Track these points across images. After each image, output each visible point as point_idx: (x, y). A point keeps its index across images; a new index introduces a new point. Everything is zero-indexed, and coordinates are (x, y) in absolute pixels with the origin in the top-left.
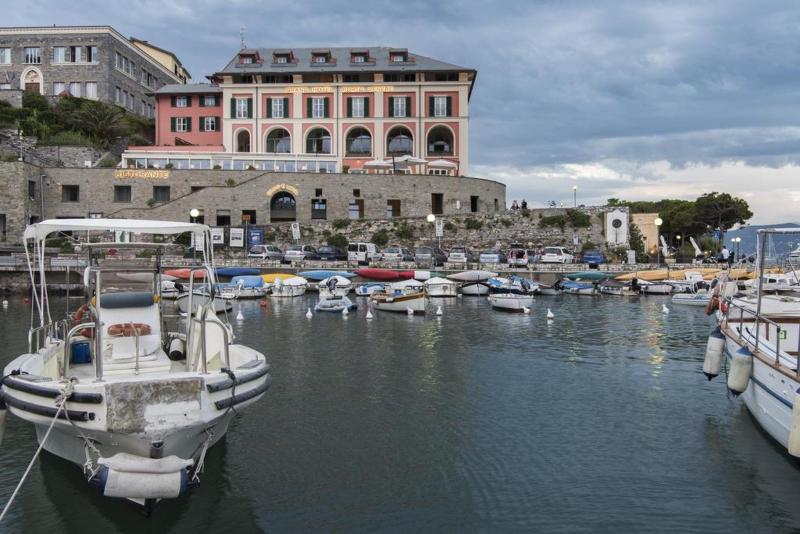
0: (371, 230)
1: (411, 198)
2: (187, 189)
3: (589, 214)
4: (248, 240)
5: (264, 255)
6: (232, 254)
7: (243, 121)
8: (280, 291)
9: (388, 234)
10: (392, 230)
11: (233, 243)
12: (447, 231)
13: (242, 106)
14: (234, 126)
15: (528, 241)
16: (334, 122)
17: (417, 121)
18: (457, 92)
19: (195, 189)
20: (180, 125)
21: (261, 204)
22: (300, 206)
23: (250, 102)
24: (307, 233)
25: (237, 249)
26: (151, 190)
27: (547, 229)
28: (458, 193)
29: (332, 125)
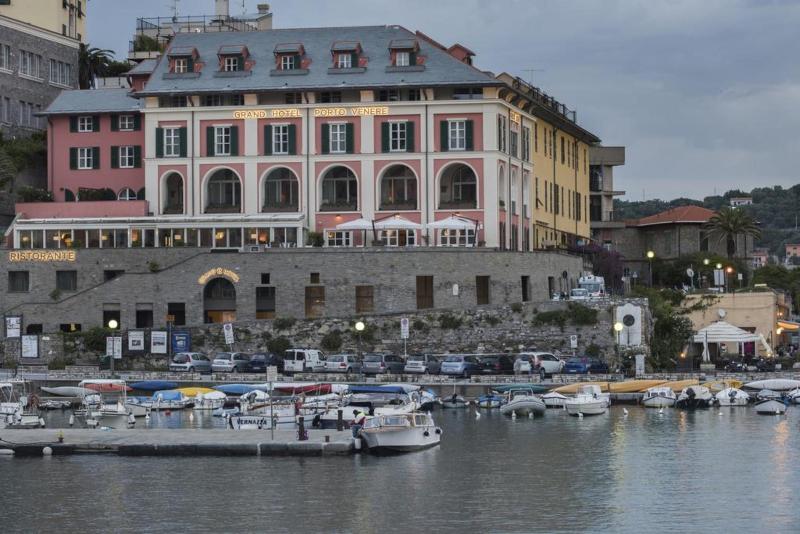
0: (321, 331)
1: (387, 283)
2: (98, 275)
3: (597, 308)
4: (172, 348)
5: (188, 365)
6: (154, 363)
7: (173, 161)
8: (202, 404)
9: (342, 336)
10: (347, 331)
11: (155, 349)
12: (416, 332)
13: (171, 140)
14: (161, 169)
15: (519, 342)
16: (302, 160)
17: (422, 157)
18: (481, 114)
19: (110, 275)
20: (83, 158)
21: (192, 295)
22: (242, 296)
23: (182, 131)
24: (242, 336)
25: (159, 357)
26: (53, 276)
27: (543, 328)
28: (456, 273)
29: (299, 164)
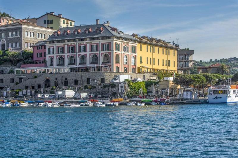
1: (81, 80)
2: (27, 79)
4: (31, 94)
7: (51, 55)
11: (28, 94)
13: (51, 50)
17: (99, 52)
18: (110, 42)
20: (39, 55)
21: (42, 83)
22: (52, 83)
23: (53, 48)
24: (45, 91)
25: (29, 96)
26: (19, 79)
27: (105, 89)
28: (96, 77)
29: (75, 55)
